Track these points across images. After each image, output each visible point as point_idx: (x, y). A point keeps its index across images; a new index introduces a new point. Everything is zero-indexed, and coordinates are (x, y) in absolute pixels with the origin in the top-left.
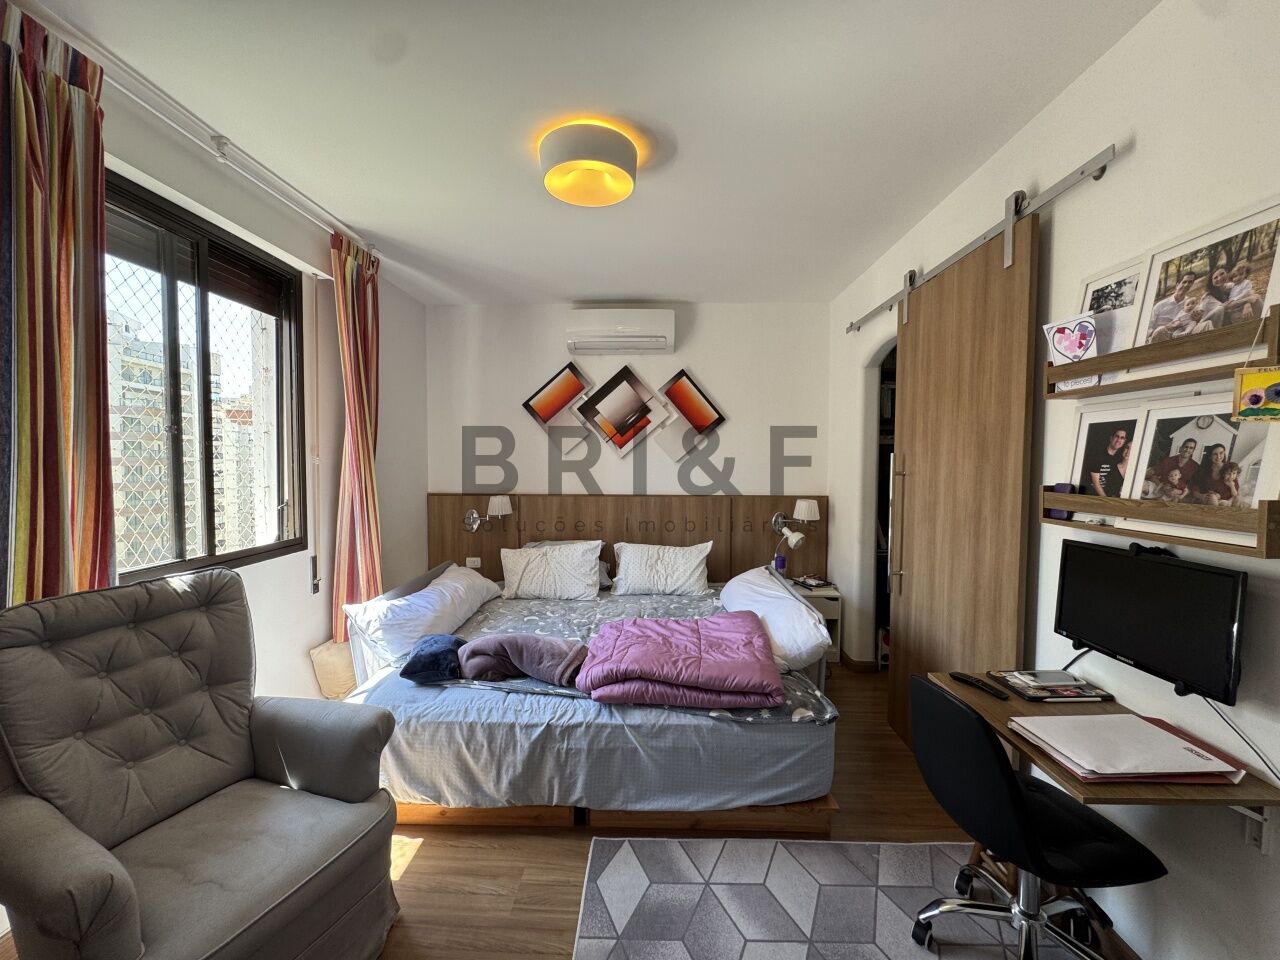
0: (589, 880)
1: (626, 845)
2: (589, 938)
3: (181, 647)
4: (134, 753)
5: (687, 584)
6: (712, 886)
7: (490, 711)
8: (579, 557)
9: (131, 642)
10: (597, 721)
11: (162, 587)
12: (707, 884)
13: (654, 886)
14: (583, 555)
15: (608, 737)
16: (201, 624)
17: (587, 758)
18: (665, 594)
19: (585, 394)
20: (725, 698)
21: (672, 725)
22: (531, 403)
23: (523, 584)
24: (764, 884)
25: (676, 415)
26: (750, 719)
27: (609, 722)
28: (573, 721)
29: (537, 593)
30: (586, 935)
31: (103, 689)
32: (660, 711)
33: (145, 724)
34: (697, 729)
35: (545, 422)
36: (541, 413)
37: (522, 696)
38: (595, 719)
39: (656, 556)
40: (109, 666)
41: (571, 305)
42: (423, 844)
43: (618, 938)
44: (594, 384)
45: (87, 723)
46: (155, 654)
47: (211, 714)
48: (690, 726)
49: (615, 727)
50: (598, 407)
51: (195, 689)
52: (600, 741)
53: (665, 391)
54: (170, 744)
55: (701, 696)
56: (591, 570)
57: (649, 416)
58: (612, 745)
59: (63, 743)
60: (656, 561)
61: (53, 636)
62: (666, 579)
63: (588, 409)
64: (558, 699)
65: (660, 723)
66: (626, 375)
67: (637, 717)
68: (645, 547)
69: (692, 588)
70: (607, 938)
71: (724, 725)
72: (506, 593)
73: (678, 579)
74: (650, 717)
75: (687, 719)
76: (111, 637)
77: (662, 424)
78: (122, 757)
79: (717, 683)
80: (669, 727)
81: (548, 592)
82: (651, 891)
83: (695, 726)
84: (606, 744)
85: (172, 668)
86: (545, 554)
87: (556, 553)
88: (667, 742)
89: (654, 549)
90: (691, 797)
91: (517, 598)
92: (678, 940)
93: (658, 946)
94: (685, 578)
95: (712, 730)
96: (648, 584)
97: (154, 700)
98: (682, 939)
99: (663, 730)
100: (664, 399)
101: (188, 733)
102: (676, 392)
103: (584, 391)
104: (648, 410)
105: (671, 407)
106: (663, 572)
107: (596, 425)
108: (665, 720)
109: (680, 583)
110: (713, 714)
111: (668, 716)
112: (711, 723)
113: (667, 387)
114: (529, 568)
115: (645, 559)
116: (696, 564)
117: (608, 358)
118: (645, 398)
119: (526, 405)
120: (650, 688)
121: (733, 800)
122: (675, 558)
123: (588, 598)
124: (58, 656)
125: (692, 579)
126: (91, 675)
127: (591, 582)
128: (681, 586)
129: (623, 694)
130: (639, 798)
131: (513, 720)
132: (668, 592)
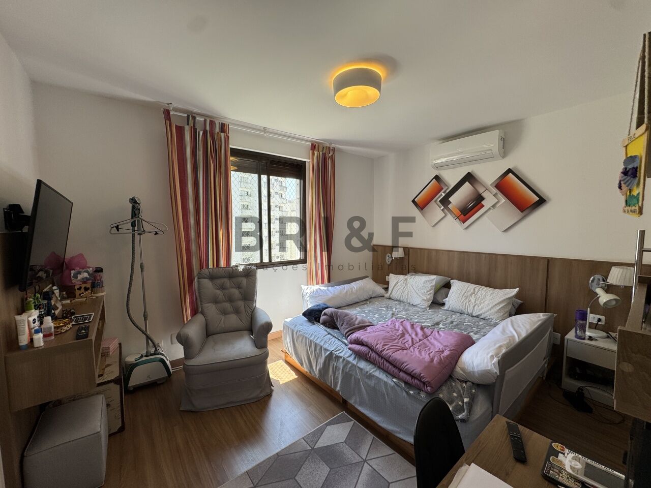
0: (326, 424)
1: (352, 423)
2: (305, 441)
3: (239, 287)
4: (224, 313)
5: (488, 313)
6: (366, 463)
7: (318, 338)
8: (422, 284)
9: (227, 282)
10: (347, 359)
11: (236, 269)
12: (365, 461)
13: (344, 444)
14: (424, 283)
15: (350, 368)
16: (244, 281)
17: (342, 373)
18: (472, 316)
19: (444, 192)
20: (402, 374)
21: (375, 376)
22: (415, 200)
23: (393, 293)
24: (389, 483)
25: (503, 200)
26: (411, 392)
27: (351, 361)
28: (340, 355)
29: (398, 298)
30: (305, 439)
31: (219, 293)
32: (373, 366)
33: (227, 305)
34: (385, 383)
35: (422, 210)
36: (421, 205)
37: (332, 337)
38: (347, 357)
39: (472, 291)
40: (222, 288)
41: (439, 142)
42: (296, 379)
43: (313, 449)
44: (450, 186)
45: (216, 301)
46: (232, 288)
47: (242, 308)
48: (382, 380)
49: (353, 365)
50: (450, 199)
51: (239, 300)
52: (347, 369)
53: (495, 185)
54: (232, 313)
55: (390, 367)
56: (427, 292)
57: (483, 203)
58: (351, 372)
59: (210, 304)
60: (471, 295)
61: (212, 278)
62: (474, 307)
63: (445, 202)
64: (341, 343)
65: (370, 372)
66: (469, 178)
67: (363, 365)
68: (467, 284)
69: (491, 317)
70: (309, 445)
71: (398, 389)
72: (387, 295)
73: (482, 308)
74: (367, 367)
75: (383, 376)
76: (223, 280)
77: (494, 206)
78: (221, 312)
79: (398, 364)
80: (374, 376)
81: (404, 299)
82: (341, 444)
83: (384, 381)
84: (349, 371)
85: (235, 292)
86: (406, 279)
87: (412, 279)
88: (372, 383)
89: (472, 287)
90: (381, 418)
91: (390, 298)
92: (330, 468)
93: (321, 463)
94: (487, 308)
95: (393, 388)
96: (461, 307)
97: (230, 300)
98: (331, 469)
99: (370, 376)
100: (495, 191)
101: (237, 311)
102: (502, 186)
103: (443, 191)
104: (483, 199)
105: (500, 195)
106: (473, 301)
107: (449, 210)
108: (373, 372)
109: (483, 311)
110: (394, 380)
111: (376, 371)
112: (393, 384)
113: (497, 183)
114: (397, 285)
115: (464, 292)
116: (498, 302)
117: (458, 169)
118: (481, 190)
119: (413, 201)
120: (370, 353)
121: (400, 433)
122: (485, 295)
123: (422, 307)
124: (212, 283)
125: (492, 310)
126: (218, 289)
127: (425, 299)
128: (484, 313)
129: (359, 351)
130: (360, 405)
131: (322, 345)
132: (474, 314)
